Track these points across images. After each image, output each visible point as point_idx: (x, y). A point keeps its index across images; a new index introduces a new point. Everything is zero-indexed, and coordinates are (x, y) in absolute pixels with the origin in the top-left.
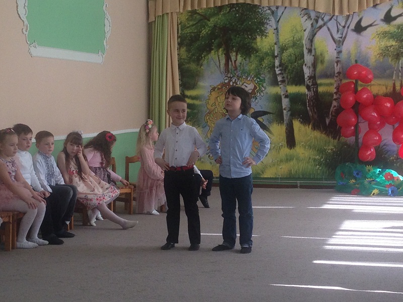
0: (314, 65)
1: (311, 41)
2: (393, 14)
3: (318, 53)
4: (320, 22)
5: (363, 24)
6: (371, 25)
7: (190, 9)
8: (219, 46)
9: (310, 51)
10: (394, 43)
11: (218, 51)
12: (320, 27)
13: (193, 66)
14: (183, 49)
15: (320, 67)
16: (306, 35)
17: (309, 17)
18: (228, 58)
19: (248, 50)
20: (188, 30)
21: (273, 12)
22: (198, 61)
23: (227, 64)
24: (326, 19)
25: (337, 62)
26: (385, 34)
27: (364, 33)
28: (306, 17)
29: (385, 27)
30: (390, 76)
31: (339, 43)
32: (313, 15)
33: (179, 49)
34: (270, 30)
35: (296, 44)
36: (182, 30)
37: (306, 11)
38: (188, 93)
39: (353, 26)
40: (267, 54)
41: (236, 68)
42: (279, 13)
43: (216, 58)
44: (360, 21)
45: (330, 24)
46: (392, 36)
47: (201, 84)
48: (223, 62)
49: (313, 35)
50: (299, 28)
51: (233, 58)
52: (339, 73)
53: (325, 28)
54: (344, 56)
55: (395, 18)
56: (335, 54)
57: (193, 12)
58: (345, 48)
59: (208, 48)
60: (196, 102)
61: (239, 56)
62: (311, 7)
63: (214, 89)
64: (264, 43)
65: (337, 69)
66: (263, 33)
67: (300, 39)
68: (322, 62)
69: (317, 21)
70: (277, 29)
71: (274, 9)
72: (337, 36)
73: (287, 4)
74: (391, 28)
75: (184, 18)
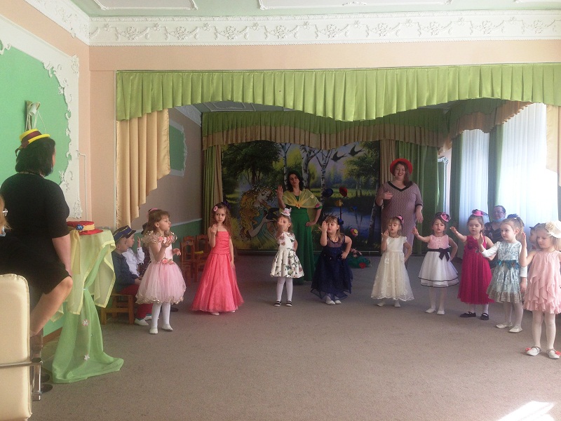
0: (309, 180)
1: (307, 165)
2: (356, 150)
3: (311, 173)
4: (312, 154)
5: (338, 156)
6: (343, 156)
7: (230, 143)
8: (248, 167)
9: (306, 171)
10: (356, 168)
11: (247, 170)
12: (312, 157)
13: (231, 179)
14: (225, 169)
15: (312, 181)
16: (304, 161)
17: (306, 150)
18: (254, 175)
19: (267, 170)
20: (228, 157)
21: (283, 147)
22: (235, 176)
23: (253, 178)
24: (315, 152)
25: (323, 178)
26: (351, 162)
27: (339, 161)
28: (303, 150)
29: (351, 158)
30: (354, 188)
31: (324, 167)
32: (308, 149)
33: (222, 168)
34: (281, 158)
35: (298, 166)
36: (224, 156)
37: (303, 147)
38: (228, 196)
39: (332, 157)
40: (279, 172)
41: (259, 181)
42: (287, 148)
43: (247, 175)
44: (337, 153)
45: (318, 155)
46: (355, 163)
47: (236, 190)
48: (251, 177)
49: (308, 161)
50: (299, 157)
51: (257, 175)
52: (324, 185)
53: (315, 157)
54: (326, 175)
55: (357, 153)
56: (322, 174)
57: (232, 145)
58: (327, 170)
59: (241, 168)
60: (234, 202)
61: (261, 174)
62: (307, 145)
63: (245, 194)
64: (277, 166)
65: (322, 182)
66: (277, 160)
67: (300, 164)
68: (314, 178)
69: (310, 153)
70: (285, 157)
71: (283, 144)
72: (322, 163)
73: (292, 142)
74: (355, 158)
75: (225, 149)
